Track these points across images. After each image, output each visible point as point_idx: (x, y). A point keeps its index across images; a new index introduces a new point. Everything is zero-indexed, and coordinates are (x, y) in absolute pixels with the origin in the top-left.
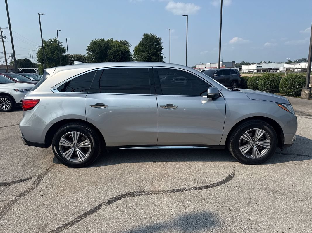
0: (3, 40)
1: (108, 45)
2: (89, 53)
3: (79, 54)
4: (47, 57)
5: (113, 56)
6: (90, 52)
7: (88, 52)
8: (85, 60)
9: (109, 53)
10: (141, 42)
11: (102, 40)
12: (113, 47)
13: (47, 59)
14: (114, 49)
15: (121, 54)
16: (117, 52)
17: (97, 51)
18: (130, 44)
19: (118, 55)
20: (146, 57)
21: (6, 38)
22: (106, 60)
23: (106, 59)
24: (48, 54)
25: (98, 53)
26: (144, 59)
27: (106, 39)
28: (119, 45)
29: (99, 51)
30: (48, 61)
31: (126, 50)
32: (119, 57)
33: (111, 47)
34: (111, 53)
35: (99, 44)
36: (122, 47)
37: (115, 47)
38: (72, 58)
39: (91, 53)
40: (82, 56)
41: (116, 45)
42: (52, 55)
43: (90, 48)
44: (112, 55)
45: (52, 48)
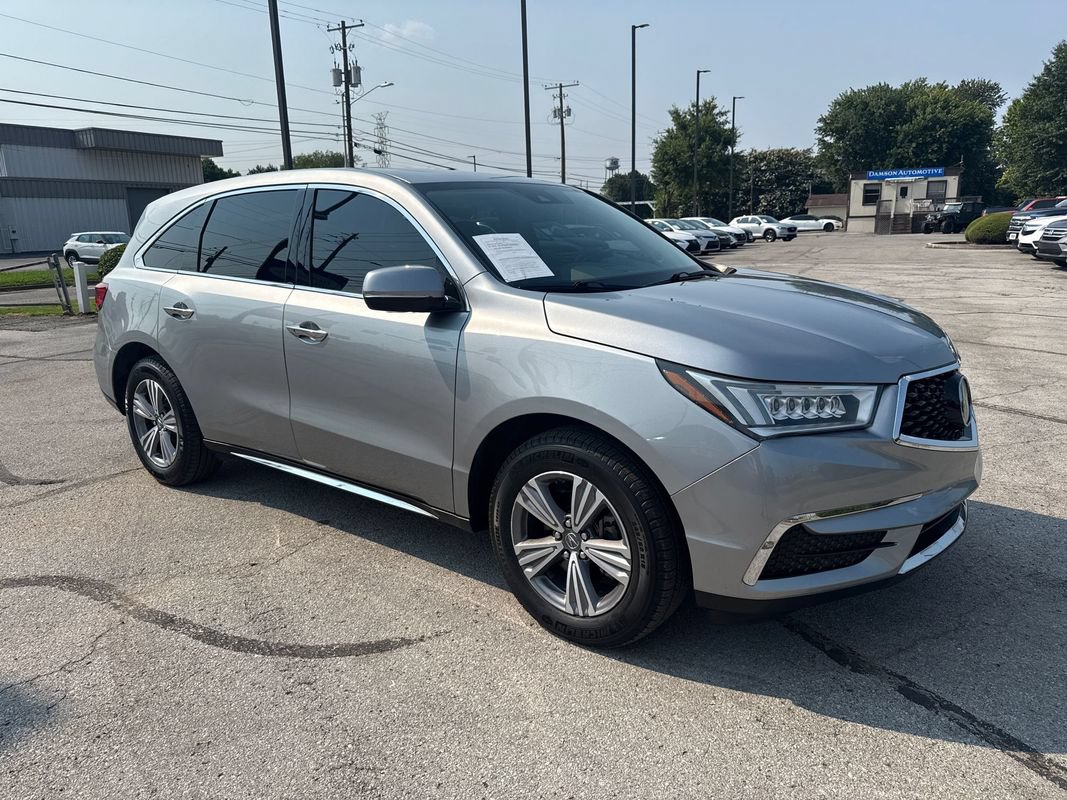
0: (562, 120)
1: (900, 106)
2: (824, 141)
3: (789, 148)
4: (675, 163)
5: (914, 145)
6: (827, 139)
7: (820, 140)
8: (807, 167)
9: (900, 138)
10: (1039, 79)
11: (882, 91)
12: (918, 112)
13: (676, 170)
14: (919, 119)
15: (952, 135)
16: (933, 128)
17: (854, 131)
18: (1001, 94)
19: (935, 140)
20: (1051, 142)
21: (569, 115)
22: (886, 163)
23: (883, 160)
24: (679, 154)
25: (856, 139)
26: (1043, 148)
27: (896, 85)
28: (946, 101)
29: (860, 132)
30: (676, 176)
31: (973, 119)
32: (940, 148)
33: (913, 111)
34: (906, 135)
35: (866, 105)
36: (956, 107)
37: (929, 110)
38: (762, 161)
39: (832, 141)
40: (797, 153)
41: (936, 103)
42: (691, 157)
43: (829, 125)
44: (911, 141)
45: (693, 132)
